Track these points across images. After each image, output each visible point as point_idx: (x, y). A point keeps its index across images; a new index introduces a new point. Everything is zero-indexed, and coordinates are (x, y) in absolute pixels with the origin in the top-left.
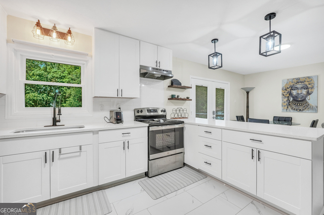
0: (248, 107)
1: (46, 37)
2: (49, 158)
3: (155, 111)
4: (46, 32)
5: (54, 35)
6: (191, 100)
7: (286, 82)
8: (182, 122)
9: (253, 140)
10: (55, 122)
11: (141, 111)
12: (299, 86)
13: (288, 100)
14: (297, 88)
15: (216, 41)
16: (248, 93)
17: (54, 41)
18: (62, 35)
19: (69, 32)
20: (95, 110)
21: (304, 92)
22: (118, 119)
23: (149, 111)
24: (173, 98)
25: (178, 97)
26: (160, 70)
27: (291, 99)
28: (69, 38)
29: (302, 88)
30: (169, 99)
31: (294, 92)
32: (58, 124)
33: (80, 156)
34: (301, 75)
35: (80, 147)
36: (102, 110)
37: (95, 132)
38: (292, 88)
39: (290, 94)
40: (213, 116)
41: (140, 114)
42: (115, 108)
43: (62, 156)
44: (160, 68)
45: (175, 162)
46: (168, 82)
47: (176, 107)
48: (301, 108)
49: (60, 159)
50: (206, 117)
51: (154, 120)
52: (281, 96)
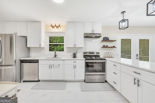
1: (53, 29)
2: (50, 67)
3: (93, 53)
4: (53, 27)
5: (55, 27)
6: (116, 47)
8: (105, 59)
9: (136, 72)
10: (55, 56)
11: (86, 53)
15: (124, 12)
17: (55, 30)
18: (57, 27)
19: (59, 26)
20: (68, 52)
22: (75, 56)
23: (90, 53)
24: (104, 47)
25: (107, 46)
26: (94, 34)
28: (59, 28)
30: (102, 47)
32: (56, 57)
33: (59, 68)
35: (59, 65)
36: (70, 52)
37: (64, 60)
40: (136, 57)
41: (86, 54)
42: (75, 52)
43: (54, 67)
44: (94, 33)
45: (99, 79)
46: (101, 39)
47: (106, 51)
49: (53, 68)
50: (130, 58)
51: (91, 58)
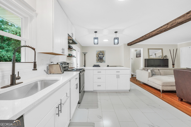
0: (85, 61)
6: (76, 57)
7: (97, 51)
12: (101, 53)
13: (98, 58)
14: (100, 54)
15: (96, 32)
16: (85, 55)
21: (102, 56)
23: (64, 64)
25: (71, 55)
27: (99, 58)
29: (102, 54)
30: (67, 56)
31: (100, 56)
34: (101, 50)
38: (99, 54)
39: (99, 56)
48: (101, 61)
52: (96, 57)
